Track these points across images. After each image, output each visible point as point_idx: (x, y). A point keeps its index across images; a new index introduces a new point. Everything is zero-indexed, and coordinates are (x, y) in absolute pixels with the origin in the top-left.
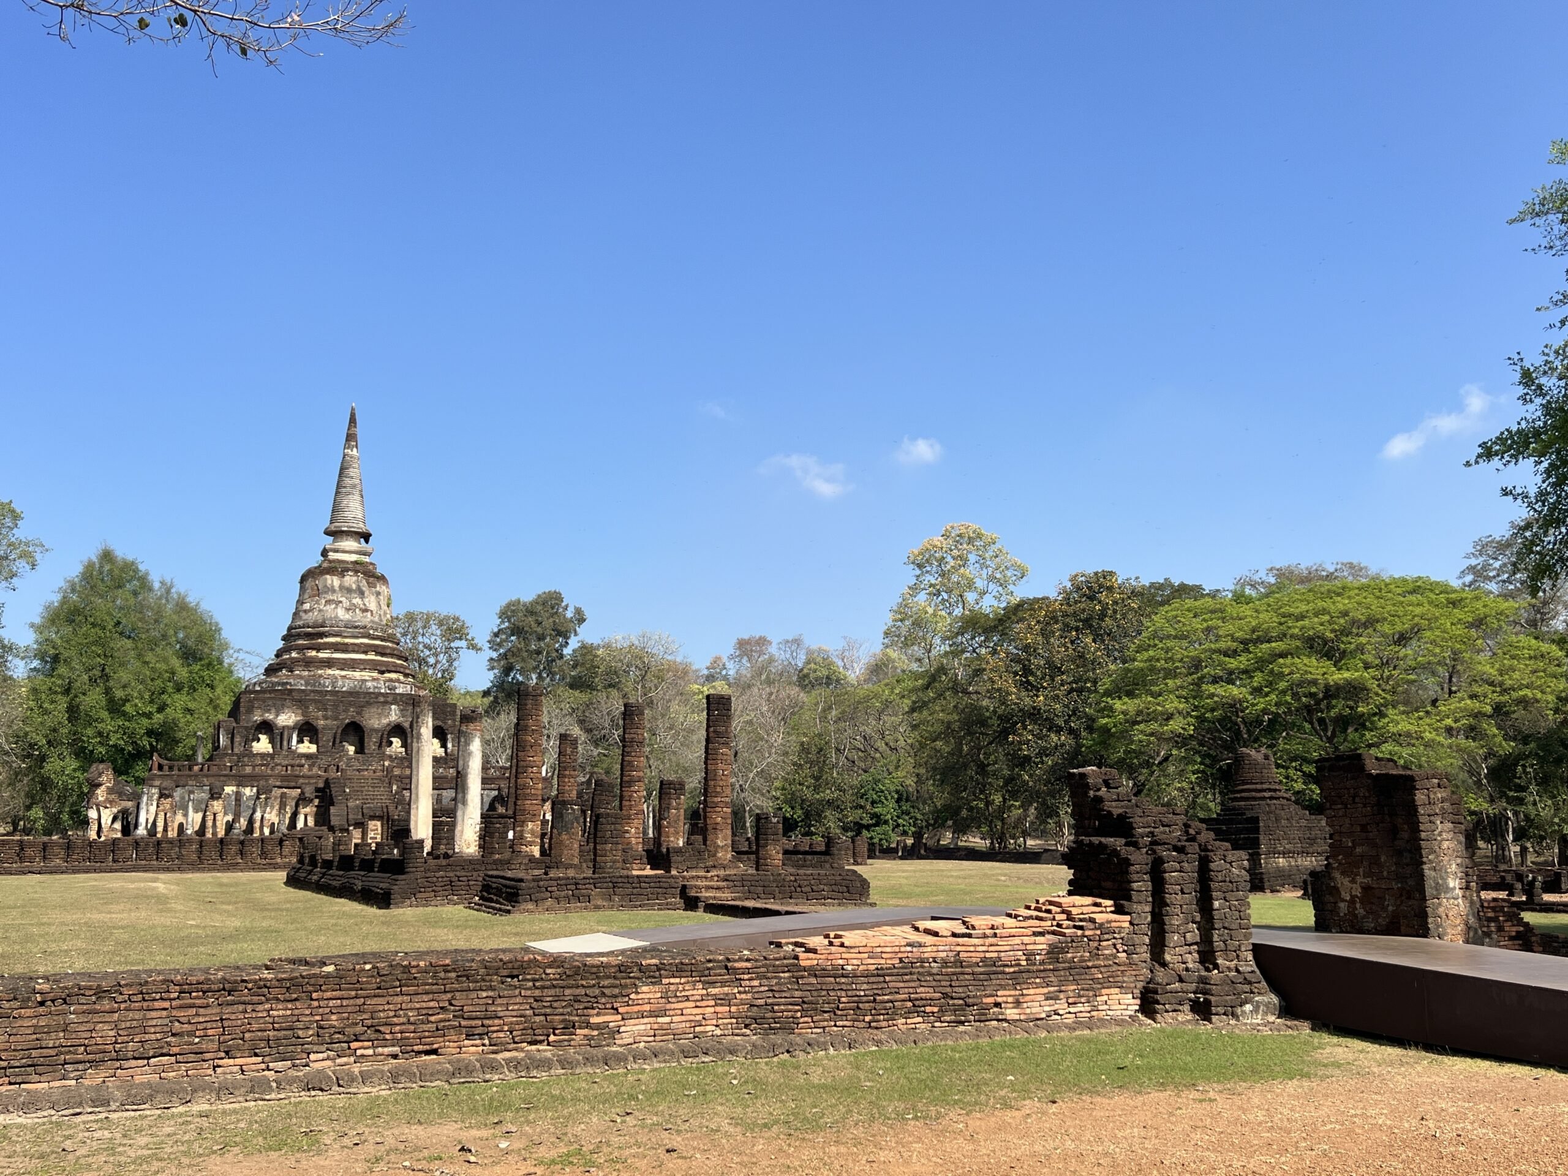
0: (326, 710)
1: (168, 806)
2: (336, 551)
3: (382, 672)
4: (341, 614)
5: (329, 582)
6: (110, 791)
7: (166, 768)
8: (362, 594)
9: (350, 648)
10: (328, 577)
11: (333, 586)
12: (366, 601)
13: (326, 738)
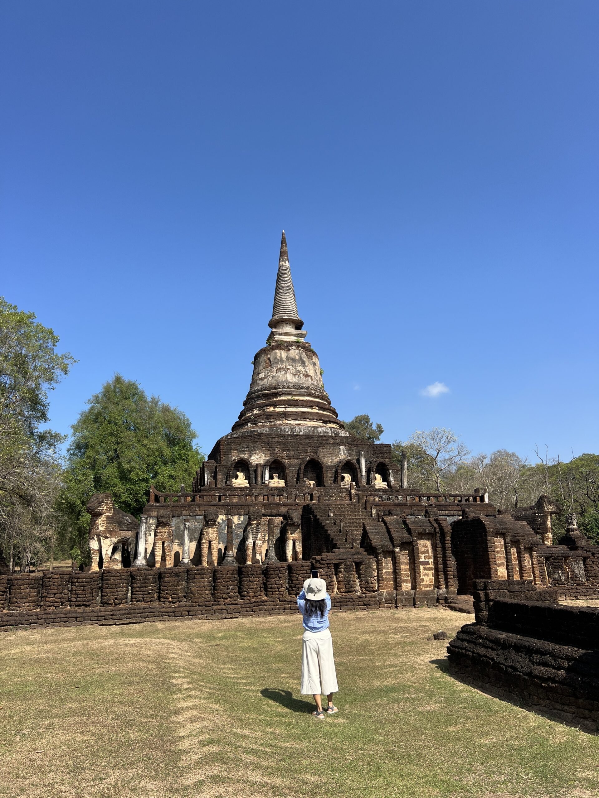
0: (289, 450)
1: (165, 535)
2: (280, 334)
3: (325, 422)
4: (290, 378)
5: (278, 355)
6: (110, 520)
7: (162, 499)
8: (303, 363)
9: (300, 404)
10: (277, 351)
11: (281, 358)
12: (307, 368)
13: (291, 473)
